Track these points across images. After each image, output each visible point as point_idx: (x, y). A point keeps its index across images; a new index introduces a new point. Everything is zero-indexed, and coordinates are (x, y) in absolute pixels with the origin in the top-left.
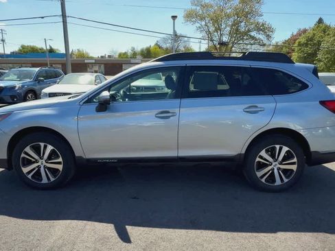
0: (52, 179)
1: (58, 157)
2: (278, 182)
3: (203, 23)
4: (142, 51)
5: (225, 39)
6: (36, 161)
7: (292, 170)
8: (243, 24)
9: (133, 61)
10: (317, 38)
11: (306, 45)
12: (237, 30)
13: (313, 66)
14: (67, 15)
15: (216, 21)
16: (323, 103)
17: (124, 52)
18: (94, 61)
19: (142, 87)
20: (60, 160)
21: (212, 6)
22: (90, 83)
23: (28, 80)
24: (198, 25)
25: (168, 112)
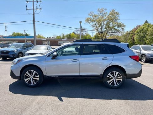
0: (35, 83)
1: (37, 75)
2: (116, 85)
3: (94, 23)
4: (67, 35)
5: (103, 30)
6: (30, 77)
7: (120, 81)
8: (111, 23)
9: (63, 40)
10: (145, 30)
11: (140, 32)
12: (109, 26)
13: (127, 43)
14: (35, 20)
15: (99, 22)
16: (130, 57)
17: (59, 36)
18: (45, 40)
19: (67, 51)
20: (38, 76)
21: (97, 16)
22: (45, 49)
23: (19, 48)
24: (92, 24)
25: (76, 60)
